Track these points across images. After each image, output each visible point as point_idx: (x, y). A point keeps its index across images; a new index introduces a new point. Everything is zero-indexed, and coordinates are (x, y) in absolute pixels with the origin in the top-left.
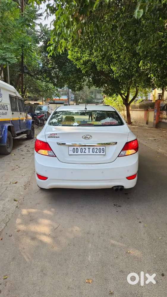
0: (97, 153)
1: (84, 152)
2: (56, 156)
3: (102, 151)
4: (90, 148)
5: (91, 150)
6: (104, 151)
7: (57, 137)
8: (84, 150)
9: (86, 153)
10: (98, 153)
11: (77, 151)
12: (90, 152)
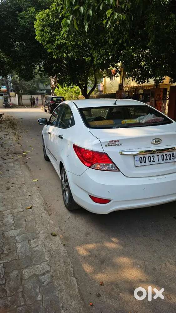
0: (167, 160)
1: (153, 161)
2: (119, 171)
4: (159, 155)
5: (160, 157)
6: (174, 157)
8: (152, 158)
11: (145, 161)
12: (159, 160)
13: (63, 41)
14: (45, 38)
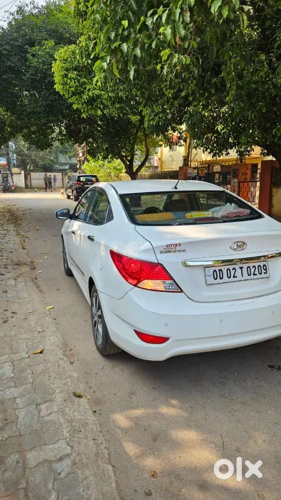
0: (256, 275)
1: (234, 277)
2: (182, 291)
3: (263, 271)
4: (243, 267)
5: (245, 270)
6: (266, 270)
7: (180, 251)
8: (232, 272)
9: (236, 277)
10: (259, 276)
11: (221, 277)
12: (244, 275)
13: (97, 92)
14: (70, 87)
